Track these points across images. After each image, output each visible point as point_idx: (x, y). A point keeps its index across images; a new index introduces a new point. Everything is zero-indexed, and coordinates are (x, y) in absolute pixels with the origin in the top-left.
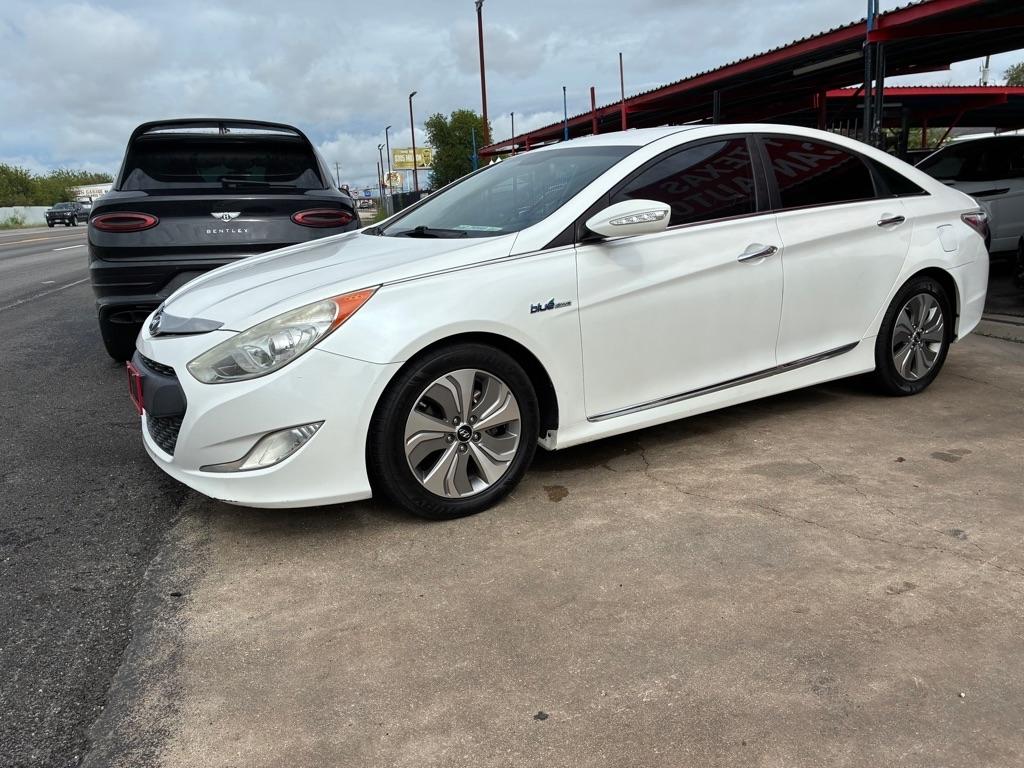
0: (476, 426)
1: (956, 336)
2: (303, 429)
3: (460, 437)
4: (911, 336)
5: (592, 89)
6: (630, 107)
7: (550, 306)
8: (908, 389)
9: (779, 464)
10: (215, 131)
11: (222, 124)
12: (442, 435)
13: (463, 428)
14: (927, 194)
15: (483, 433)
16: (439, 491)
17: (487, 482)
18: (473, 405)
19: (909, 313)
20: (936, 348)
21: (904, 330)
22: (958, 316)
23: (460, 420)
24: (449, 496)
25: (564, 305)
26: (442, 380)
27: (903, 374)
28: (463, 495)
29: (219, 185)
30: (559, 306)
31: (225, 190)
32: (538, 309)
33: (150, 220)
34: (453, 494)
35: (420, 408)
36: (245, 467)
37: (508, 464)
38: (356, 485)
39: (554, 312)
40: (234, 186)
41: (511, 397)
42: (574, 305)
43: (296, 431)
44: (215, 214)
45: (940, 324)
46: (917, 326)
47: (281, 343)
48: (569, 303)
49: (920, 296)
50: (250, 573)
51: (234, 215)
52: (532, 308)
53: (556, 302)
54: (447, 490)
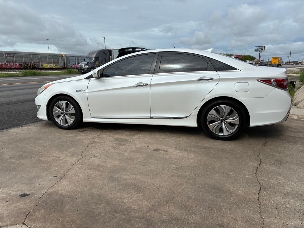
7: (80, 91)
25: (83, 91)
30: (82, 91)
32: (78, 91)
39: (81, 92)
42: (86, 91)
48: (84, 91)
53: (82, 90)
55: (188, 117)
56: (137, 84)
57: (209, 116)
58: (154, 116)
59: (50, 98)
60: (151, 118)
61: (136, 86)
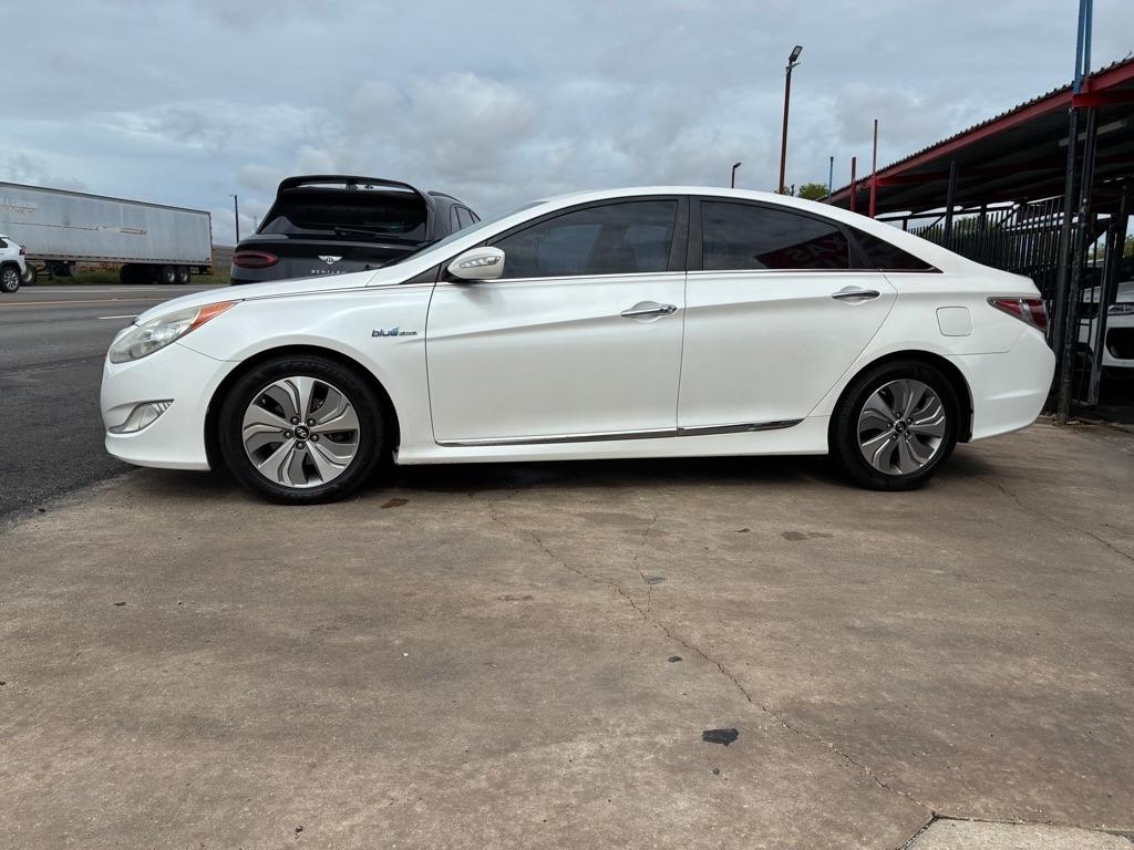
0: (312, 428)
1: (971, 435)
2: (161, 405)
3: (298, 436)
4: (892, 426)
5: (854, 160)
6: (881, 179)
7: (394, 334)
8: (882, 482)
9: (623, 515)
10: (343, 186)
11: (352, 181)
12: (279, 430)
13: (302, 427)
14: (937, 271)
15: (321, 436)
16: (274, 478)
17: (322, 480)
18: (313, 407)
19: (888, 398)
20: (936, 445)
21: (876, 415)
22: (972, 411)
23: (299, 420)
24: (282, 483)
25: (409, 334)
26: (281, 383)
27: (875, 465)
28: (296, 486)
29: (333, 233)
30: (403, 334)
31: (338, 237)
32: (381, 334)
33: (271, 258)
34: (287, 482)
35: (259, 403)
36: (127, 430)
37: (343, 468)
38: (194, 456)
40: (344, 234)
41: (350, 409)
43: (155, 406)
44: (322, 258)
45: (937, 418)
46: (901, 415)
47: (160, 336)
48: (414, 333)
49: (903, 381)
50: (106, 510)
51: (336, 258)
52: (374, 332)
53: (400, 331)
54: (281, 478)
55: (801, 420)
56: (635, 307)
57: (864, 413)
58: (688, 423)
59: (237, 364)
60: (681, 432)
61: (631, 316)
